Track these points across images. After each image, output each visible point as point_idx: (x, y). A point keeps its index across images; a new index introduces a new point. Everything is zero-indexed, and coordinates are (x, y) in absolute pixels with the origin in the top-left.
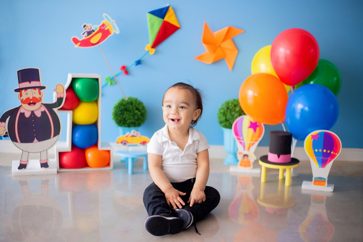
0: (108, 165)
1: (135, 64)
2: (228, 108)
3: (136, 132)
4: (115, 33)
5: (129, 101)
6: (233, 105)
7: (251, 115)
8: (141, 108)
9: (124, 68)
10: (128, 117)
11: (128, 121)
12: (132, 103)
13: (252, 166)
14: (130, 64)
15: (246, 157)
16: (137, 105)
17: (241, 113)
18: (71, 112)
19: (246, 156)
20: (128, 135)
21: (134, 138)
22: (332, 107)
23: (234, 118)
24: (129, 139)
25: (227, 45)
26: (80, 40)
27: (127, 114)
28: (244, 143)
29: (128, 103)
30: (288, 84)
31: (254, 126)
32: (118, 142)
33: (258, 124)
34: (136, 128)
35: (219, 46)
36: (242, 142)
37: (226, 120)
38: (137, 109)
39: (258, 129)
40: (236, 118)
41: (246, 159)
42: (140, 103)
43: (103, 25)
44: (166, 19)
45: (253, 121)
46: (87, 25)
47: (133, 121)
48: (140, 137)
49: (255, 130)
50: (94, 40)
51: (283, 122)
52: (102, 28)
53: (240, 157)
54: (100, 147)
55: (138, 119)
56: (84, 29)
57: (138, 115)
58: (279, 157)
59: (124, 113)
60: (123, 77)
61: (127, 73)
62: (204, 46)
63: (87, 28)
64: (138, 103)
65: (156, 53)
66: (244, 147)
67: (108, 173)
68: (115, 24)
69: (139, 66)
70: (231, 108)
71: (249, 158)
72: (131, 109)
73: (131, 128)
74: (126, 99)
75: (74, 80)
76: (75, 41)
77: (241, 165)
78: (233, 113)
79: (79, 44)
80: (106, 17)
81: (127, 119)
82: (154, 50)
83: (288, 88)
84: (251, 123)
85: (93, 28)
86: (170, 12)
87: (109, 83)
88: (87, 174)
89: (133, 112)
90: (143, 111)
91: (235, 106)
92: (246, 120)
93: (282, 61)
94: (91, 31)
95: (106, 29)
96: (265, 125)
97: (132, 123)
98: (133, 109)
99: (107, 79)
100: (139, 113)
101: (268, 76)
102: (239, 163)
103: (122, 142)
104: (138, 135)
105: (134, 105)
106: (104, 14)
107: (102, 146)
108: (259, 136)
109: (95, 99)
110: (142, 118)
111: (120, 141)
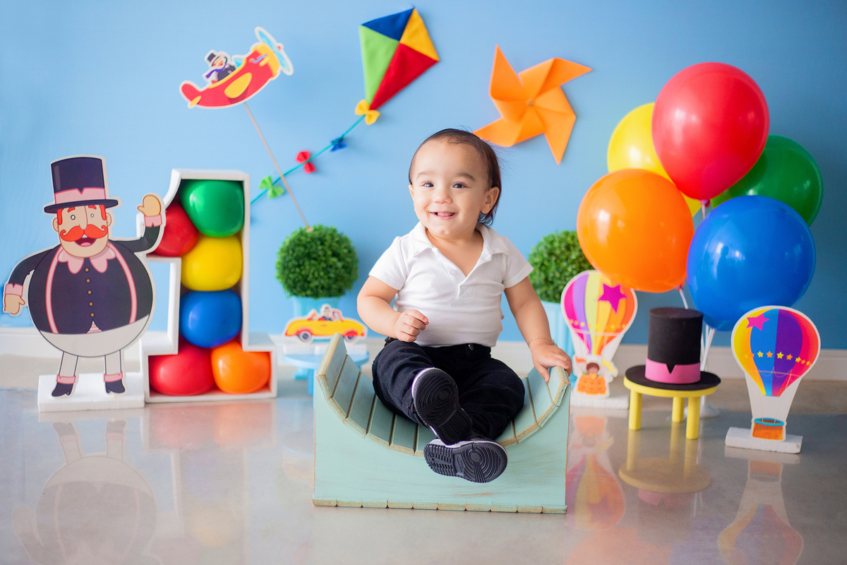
0: (267, 386)
1: (330, 146)
2: (551, 254)
3: (332, 310)
4: (282, 73)
5: (317, 234)
6: (563, 245)
7: (605, 270)
8: (344, 251)
9: (304, 156)
10: (313, 274)
11: (314, 284)
12: (322, 241)
13: (607, 392)
14: (319, 146)
15: (593, 369)
16: (335, 245)
17: (583, 265)
18: (179, 260)
19: (592, 366)
20: (314, 315)
21: (327, 323)
22: (798, 250)
23: (564, 277)
24: (315, 326)
25: (551, 101)
26: (201, 89)
27: (310, 265)
28: (589, 336)
29: (313, 239)
30: (693, 195)
31: (612, 295)
32: (289, 333)
33: (622, 291)
34: (333, 300)
35: (532, 105)
36: (585, 333)
37: (548, 281)
38: (335, 254)
39: (622, 302)
40: (572, 275)
41: (593, 375)
42: (342, 241)
43: (255, 55)
44: (405, 40)
45: (610, 284)
46: (217, 54)
47: (324, 282)
48: (341, 320)
49: (615, 306)
50: (233, 91)
51: (681, 287)
52: (252, 60)
53: (579, 370)
54: (247, 345)
55: (338, 279)
56: (210, 64)
57: (336, 269)
58: (670, 370)
59: (303, 264)
60: (302, 178)
61: (311, 167)
62: (495, 102)
63: (218, 62)
64: (337, 239)
65: (379, 120)
66: (589, 347)
67: (266, 405)
68: (282, 52)
69: (339, 151)
70: (558, 252)
71: (601, 371)
72: (321, 253)
73: (321, 300)
74: (310, 231)
75: (185, 184)
76: (190, 92)
77: (582, 389)
78: (564, 264)
79: (198, 99)
80: (261, 34)
81: (310, 277)
82: (375, 114)
83: (695, 206)
84: (605, 287)
85: (231, 62)
86: (415, 24)
87: (270, 192)
88: (215, 408)
89: (326, 261)
90: (349, 260)
91: (568, 248)
92: (595, 282)
93: (678, 138)
94: (227, 69)
95: (262, 64)
96: (636, 292)
97: (323, 288)
98: (325, 254)
99: (264, 182)
100: (340, 265)
101: (648, 176)
102: (577, 383)
103: (298, 334)
104: (336, 314)
105: (327, 244)
106: (257, 29)
107: (250, 344)
108: (625, 321)
109: (235, 230)
110: (346, 275)
111: (293, 331)
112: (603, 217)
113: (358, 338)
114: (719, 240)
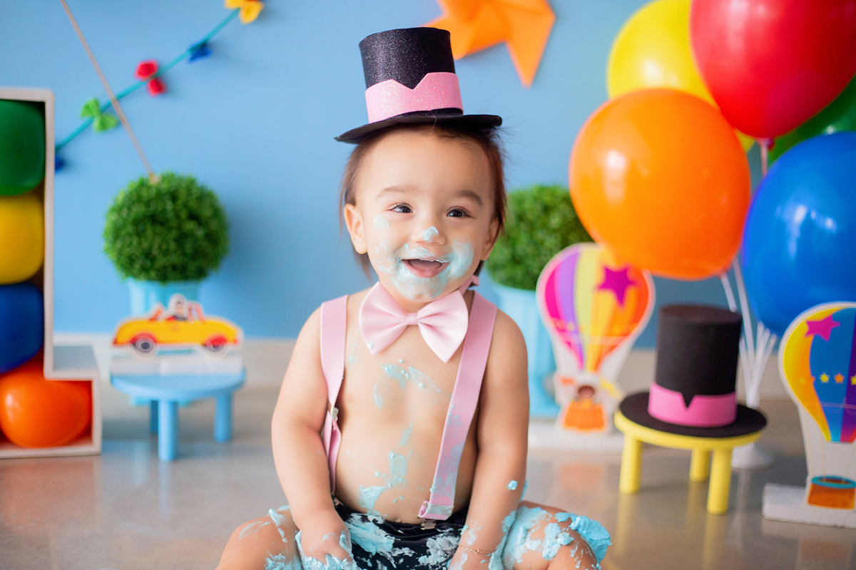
0: (86, 434)
1: (188, 55)
3: (186, 303)
5: (165, 186)
6: (539, 208)
7: (612, 243)
8: (207, 213)
9: (148, 69)
10: (160, 247)
11: (161, 261)
12: (174, 197)
14: (170, 55)
15: (586, 394)
16: (192, 203)
19: (586, 390)
20: (159, 313)
21: (181, 324)
23: (542, 255)
24: (160, 330)
27: (155, 234)
28: (580, 345)
29: (159, 195)
31: (617, 281)
32: (120, 340)
33: (631, 275)
34: (190, 286)
36: (574, 340)
37: (516, 260)
38: (193, 216)
39: (631, 294)
40: (552, 253)
41: (586, 403)
42: (204, 196)
45: (614, 265)
47: (175, 259)
48: (202, 320)
49: (621, 298)
54: (52, 371)
55: (197, 254)
57: (196, 239)
59: (144, 231)
60: (145, 103)
61: (158, 86)
64: (195, 196)
65: (263, 16)
66: (581, 358)
67: (85, 464)
69: (201, 63)
70: (530, 216)
71: (600, 397)
72: (171, 215)
73: (172, 286)
74: (155, 181)
77: (570, 422)
78: (540, 235)
81: (155, 252)
82: (256, 8)
84: (608, 272)
87: (96, 124)
89: (179, 228)
90: (214, 225)
91: (547, 209)
92: (591, 262)
93: (736, 44)
96: (656, 280)
97: (174, 268)
98: (178, 216)
99: (87, 107)
100: (200, 233)
102: (563, 415)
103: (133, 342)
104: (194, 312)
105: (180, 202)
107: (55, 367)
108: (636, 319)
109: (31, 183)
110: (210, 249)
111: (126, 336)
112: (615, 162)
113: (228, 348)
114: (799, 201)
